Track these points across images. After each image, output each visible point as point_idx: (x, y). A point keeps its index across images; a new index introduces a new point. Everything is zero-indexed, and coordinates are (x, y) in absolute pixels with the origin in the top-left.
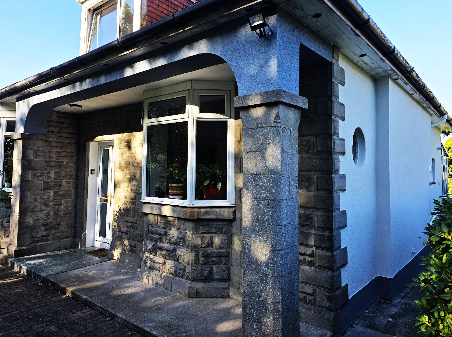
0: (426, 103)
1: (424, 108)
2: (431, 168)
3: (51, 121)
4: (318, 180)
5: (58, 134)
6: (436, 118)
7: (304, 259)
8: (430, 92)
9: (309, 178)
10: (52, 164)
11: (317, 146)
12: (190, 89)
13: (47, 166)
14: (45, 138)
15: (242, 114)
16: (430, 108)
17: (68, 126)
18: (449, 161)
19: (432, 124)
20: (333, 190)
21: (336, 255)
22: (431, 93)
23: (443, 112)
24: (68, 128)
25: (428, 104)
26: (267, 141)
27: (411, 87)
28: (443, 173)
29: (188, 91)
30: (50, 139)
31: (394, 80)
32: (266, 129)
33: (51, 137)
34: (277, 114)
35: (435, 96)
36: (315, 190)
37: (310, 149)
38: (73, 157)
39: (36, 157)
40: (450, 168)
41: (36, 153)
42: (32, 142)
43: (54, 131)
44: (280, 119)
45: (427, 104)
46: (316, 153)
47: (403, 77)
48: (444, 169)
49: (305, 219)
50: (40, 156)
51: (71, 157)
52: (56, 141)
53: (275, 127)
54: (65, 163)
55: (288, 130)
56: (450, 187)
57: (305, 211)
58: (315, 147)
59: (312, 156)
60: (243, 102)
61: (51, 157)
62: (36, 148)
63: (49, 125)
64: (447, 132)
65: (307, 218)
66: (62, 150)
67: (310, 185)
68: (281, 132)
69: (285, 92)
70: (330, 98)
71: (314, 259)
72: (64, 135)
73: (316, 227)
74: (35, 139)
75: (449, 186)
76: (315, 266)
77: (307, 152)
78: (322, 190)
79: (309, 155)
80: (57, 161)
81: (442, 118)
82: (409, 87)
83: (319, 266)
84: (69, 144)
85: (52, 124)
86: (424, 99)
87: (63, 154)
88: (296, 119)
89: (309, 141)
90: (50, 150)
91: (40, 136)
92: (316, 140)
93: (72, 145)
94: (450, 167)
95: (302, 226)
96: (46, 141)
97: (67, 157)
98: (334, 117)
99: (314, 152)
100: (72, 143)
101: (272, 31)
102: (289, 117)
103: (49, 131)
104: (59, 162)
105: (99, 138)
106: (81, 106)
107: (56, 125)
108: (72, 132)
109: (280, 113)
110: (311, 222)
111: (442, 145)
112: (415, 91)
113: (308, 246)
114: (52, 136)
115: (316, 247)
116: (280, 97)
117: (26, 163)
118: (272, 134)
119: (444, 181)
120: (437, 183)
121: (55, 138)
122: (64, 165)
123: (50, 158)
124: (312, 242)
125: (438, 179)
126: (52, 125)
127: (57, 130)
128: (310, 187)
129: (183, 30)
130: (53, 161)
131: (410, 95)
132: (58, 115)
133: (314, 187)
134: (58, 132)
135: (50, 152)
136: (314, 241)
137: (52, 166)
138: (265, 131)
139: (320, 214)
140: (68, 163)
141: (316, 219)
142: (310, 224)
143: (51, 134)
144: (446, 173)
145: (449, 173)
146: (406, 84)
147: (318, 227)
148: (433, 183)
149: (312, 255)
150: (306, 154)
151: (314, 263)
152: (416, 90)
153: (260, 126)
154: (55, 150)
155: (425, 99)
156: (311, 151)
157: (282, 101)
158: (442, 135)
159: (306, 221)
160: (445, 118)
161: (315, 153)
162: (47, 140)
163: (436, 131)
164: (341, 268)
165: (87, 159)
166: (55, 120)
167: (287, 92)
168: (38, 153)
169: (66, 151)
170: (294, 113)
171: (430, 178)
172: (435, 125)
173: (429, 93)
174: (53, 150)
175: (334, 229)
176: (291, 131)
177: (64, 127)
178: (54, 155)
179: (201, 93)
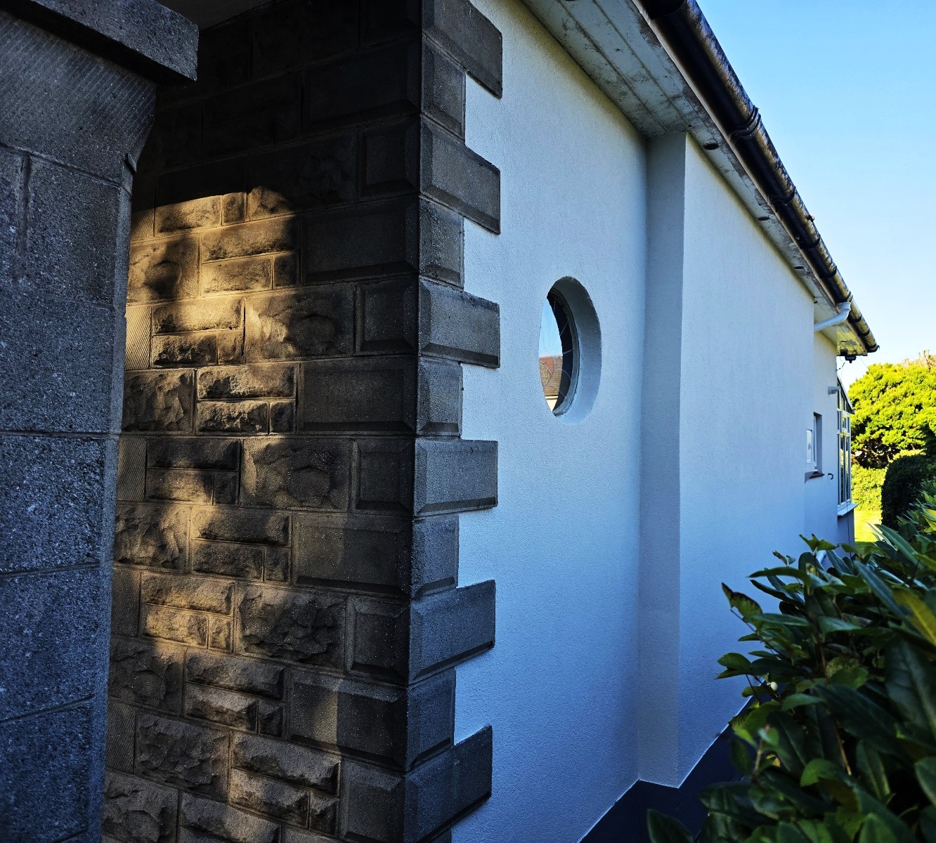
0: (799, 259)
1: (796, 272)
2: (809, 436)
4: (364, 464)
6: (825, 309)
7: (302, 803)
8: (810, 218)
9: (334, 457)
11: (363, 318)
16: (809, 273)
18: (854, 427)
19: (815, 323)
20: (416, 508)
21: (416, 787)
22: (812, 220)
23: (841, 292)
25: (805, 258)
27: (757, 186)
28: (841, 451)
31: (705, 149)
35: (822, 237)
36: (354, 506)
37: (339, 330)
40: (855, 443)
45: (803, 258)
46: (362, 349)
47: (728, 141)
48: (843, 444)
49: (309, 631)
56: (855, 484)
57: (312, 597)
58: (359, 325)
59: (347, 361)
64: (850, 353)
65: (316, 629)
67: (334, 485)
70: (415, 114)
71: (334, 805)
73: (349, 665)
75: (853, 481)
76: (339, 832)
77: (331, 347)
78: (377, 505)
79: (338, 359)
81: (839, 311)
82: (750, 186)
83: (349, 834)
86: (795, 243)
89: (337, 301)
92: (363, 294)
94: (856, 441)
95: (301, 661)
98: (430, 201)
99: (354, 347)
110: (329, 645)
111: (839, 384)
112: (769, 204)
113: (317, 747)
115: (348, 751)
119: (843, 469)
120: (826, 475)
124: (328, 729)
125: (829, 466)
128: (335, 493)
131: (758, 221)
133: (349, 492)
136: (338, 727)
139: (363, 607)
141: (350, 629)
142: (327, 652)
144: (847, 453)
145: (853, 453)
146: (742, 173)
147: (355, 665)
148: (817, 475)
149: (330, 786)
150: (326, 354)
151: (334, 819)
152: (772, 203)
155: (797, 241)
156: (345, 343)
158: (841, 360)
159: (311, 638)
160: (848, 310)
161: (358, 348)
163: (824, 346)
164: (452, 826)
171: (809, 461)
172: (821, 326)
173: (806, 220)
175: (412, 675)
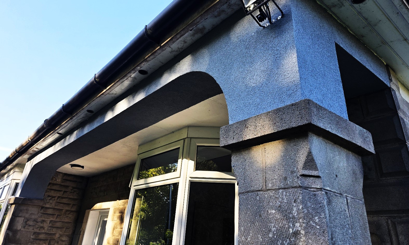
3: (54, 184)
5: (58, 200)
10: (42, 236)
12: (186, 138)
13: (35, 239)
14: (41, 204)
15: (235, 160)
17: (72, 190)
24: (71, 192)
26: (289, 227)
29: (183, 140)
30: (48, 206)
32: (284, 193)
33: (49, 203)
34: (307, 157)
38: (68, 228)
39: (24, 227)
41: (26, 222)
42: (25, 208)
43: (55, 195)
44: (316, 169)
50: (30, 226)
51: (66, 228)
52: (53, 208)
53: (306, 188)
54: (57, 236)
55: (341, 200)
58: (394, 239)
60: (235, 134)
61: (43, 228)
62: (27, 216)
63: (51, 188)
66: (58, 220)
68: (325, 203)
69: (319, 108)
70: (403, 143)
72: (65, 201)
74: (29, 205)
80: (48, 234)
84: (68, 212)
85: (54, 187)
87: (58, 225)
88: (354, 173)
89: (378, 226)
90: (43, 219)
91: (36, 201)
92: (394, 224)
93: (72, 213)
96: (42, 207)
97: (61, 228)
100: (72, 211)
101: (282, 12)
102: (338, 167)
103: (49, 196)
104: (51, 234)
105: (98, 206)
106: (83, 167)
107: (59, 189)
108: (75, 197)
109: (314, 152)
114: (51, 201)
116: (310, 114)
117: (11, 234)
118: (301, 207)
121: (53, 204)
122: (55, 238)
123: (41, 229)
126: (55, 189)
127: (58, 195)
129: (159, 47)
130: (43, 233)
132: (65, 178)
134: (59, 197)
135: (43, 221)
137: (40, 240)
138: (283, 199)
140: (61, 236)
143: (50, 200)
153: (270, 185)
154: (50, 219)
157: (315, 124)
162: (44, 206)
165: (82, 233)
166: (59, 183)
167: (325, 110)
168: (28, 223)
169: (63, 220)
170: (347, 160)
174: (48, 218)
176: (349, 201)
177: (68, 192)
178: (46, 225)
179: (198, 143)
